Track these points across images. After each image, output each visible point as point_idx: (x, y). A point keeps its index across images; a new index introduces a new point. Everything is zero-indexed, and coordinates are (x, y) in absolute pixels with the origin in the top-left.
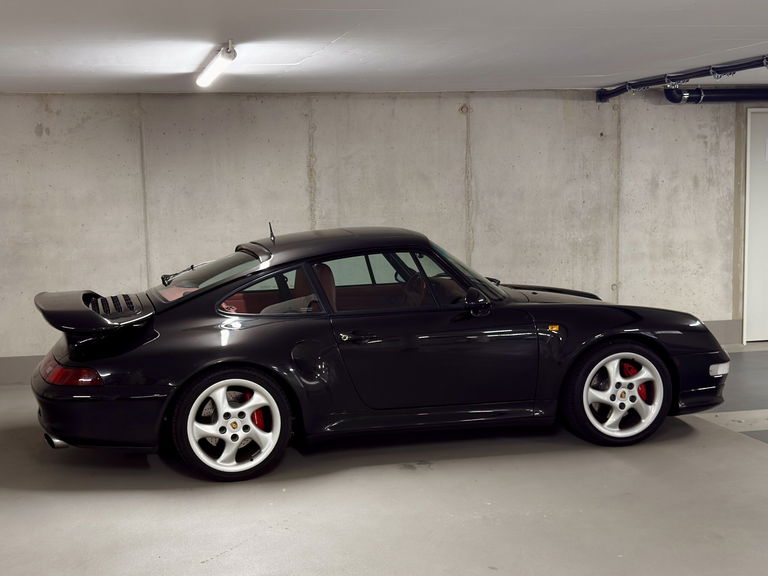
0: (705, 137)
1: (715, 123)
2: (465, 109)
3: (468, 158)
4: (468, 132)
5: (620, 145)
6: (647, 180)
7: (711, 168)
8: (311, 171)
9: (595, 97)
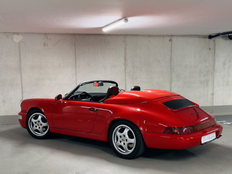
2: (170, 40)
3: (171, 55)
4: (171, 47)
5: (215, 52)
6: (222, 63)
8: (125, 58)
9: (208, 37)
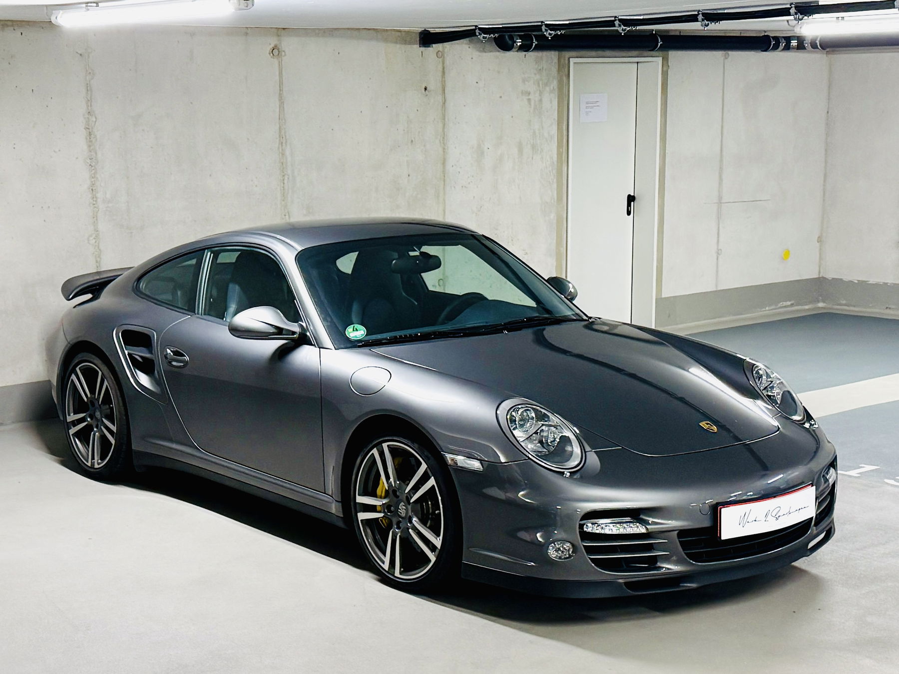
0: (529, 94)
1: (538, 77)
2: (276, 51)
3: (282, 118)
4: (281, 83)
5: (444, 103)
6: (473, 148)
7: (534, 133)
8: (90, 134)
9: (418, 39)
